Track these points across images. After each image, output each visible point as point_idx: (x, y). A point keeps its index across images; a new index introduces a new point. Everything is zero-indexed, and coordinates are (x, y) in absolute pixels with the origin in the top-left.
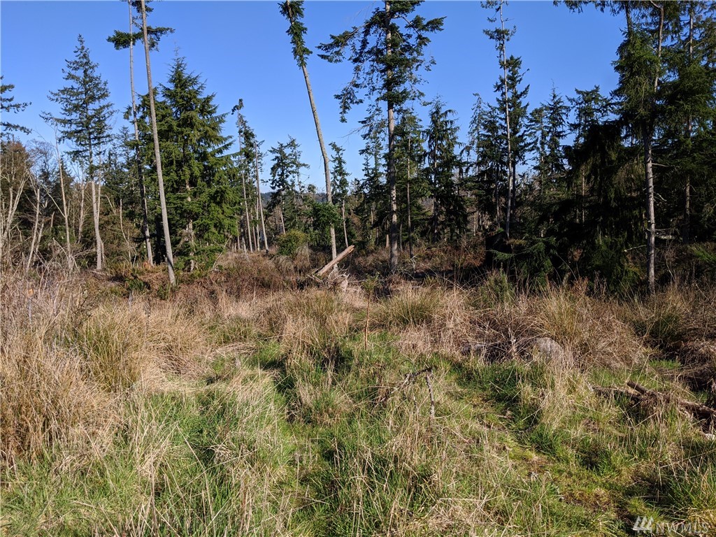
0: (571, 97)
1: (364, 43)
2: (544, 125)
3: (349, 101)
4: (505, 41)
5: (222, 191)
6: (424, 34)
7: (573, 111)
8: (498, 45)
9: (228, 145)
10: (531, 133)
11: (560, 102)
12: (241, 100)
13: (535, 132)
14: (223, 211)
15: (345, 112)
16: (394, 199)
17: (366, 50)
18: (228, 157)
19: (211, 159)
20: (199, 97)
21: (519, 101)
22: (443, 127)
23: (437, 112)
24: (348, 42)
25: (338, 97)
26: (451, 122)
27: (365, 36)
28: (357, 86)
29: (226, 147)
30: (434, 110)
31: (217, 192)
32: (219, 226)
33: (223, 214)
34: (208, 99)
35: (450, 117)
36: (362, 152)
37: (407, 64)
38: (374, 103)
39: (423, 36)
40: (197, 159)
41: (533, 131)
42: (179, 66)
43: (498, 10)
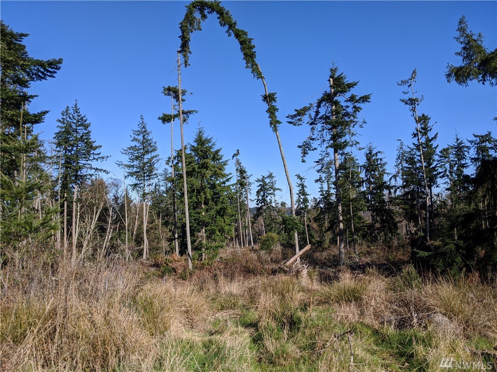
0: (470, 139)
1: (317, 113)
2: (451, 159)
3: (307, 149)
4: (416, 105)
5: (224, 208)
6: (358, 105)
7: (472, 149)
8: (411, 109)
9: (229, 179)
10: (441, 165)
11: (462, 143)
12: (238, 150)
13: (445, 165)
14: (225, 221)
15: (304, 156)
16: (340, 212)
17: (318, 117)
18: (229, 186)
19: (218, 188)
20: (212, 150)
21: (430, 143)
22: (375, 163)
23: (370, 153)
24: (306, 113)
25: (300, 147)
26: (381, 159)
27: (318, 108)
28: (313, 139)
29: (228, 180)
30: (368, 152)
31: (221, 209)
32: (222, 231)
33: (224, 222)
34: (217, 151)
35: (379, 156)
36: (317, 181)
37: (347, 124)
38: (325, 150)
39: (357, 106)
40: (209, 188)
41: (443, 163)
42: (200, 132)
43: (409, 86)
